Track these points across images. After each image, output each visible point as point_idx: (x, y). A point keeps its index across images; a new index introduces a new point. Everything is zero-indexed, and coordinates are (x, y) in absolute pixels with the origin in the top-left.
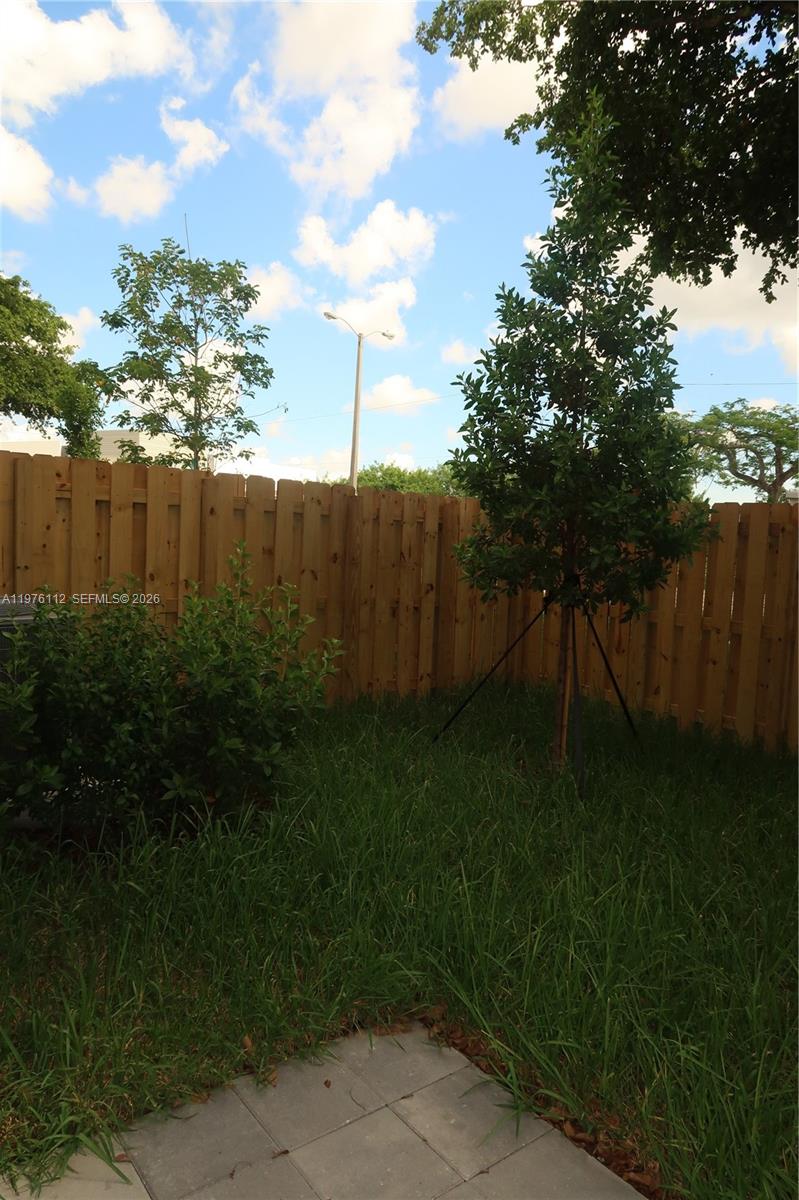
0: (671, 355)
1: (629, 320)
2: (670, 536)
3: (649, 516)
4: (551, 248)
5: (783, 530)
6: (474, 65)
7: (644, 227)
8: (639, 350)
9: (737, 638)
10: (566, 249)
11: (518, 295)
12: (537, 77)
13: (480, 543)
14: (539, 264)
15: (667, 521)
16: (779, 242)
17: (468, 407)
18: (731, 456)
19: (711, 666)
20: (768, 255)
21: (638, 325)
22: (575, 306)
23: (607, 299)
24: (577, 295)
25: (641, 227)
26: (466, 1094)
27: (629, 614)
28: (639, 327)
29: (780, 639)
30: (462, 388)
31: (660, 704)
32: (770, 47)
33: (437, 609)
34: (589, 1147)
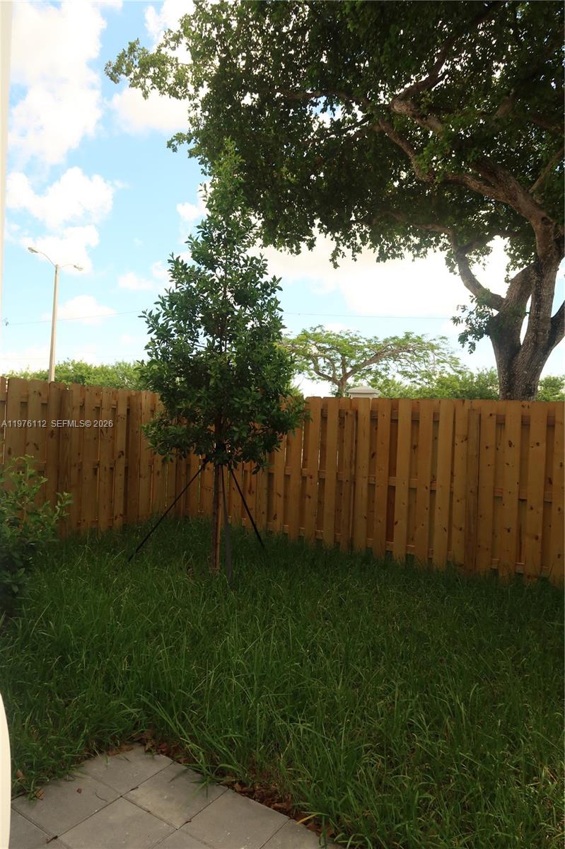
0: (279, 306)
1: (253, 283)
2: (281, 419)
3: (269, 406)
4: (204, 234)
5: (347, 414)
6: (145, 95)
7: (259, 214)
8: (260, 302)
9: (322, 481)
10: (214, 234)
11: (182, 261)
12: (189, 112)
13: (160, 424)
14: (197, 244)
15: (279, 409)
16: (340, 232)
17: (150, 332)
18: (315, 362)
19: (307, 499)
20: (334, 239)
21: (259, 286)
22: (220, 272)
23: (240, 269)
24: (221, 264)
25: (257, 215)
26: (173, 779)
27: (258, 468)
28: (260, 288)
29: (347, 481)
30: (146, 320)
31: (277, 525)
32: (333, 117)
33: (126, 469)
34: (250, 794)
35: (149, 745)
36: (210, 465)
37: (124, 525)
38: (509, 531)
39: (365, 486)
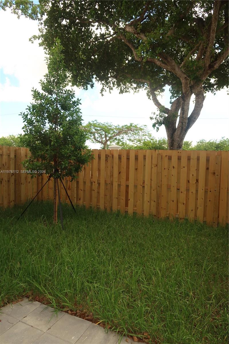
0: (80, 111)
1: (69, 101)
2: (82, 158)
3: (77, 153)
4: (47, 79)
5: (109, 156)
6: (19, 17)
7: (70, 72)
8: (72, 109)
9: (99, 184)
10: (51, 80)
11: (38, 91)
12: (39, 26)
13: (31, 161)
14: (44, 83)
15: (81, 154)
16: (104, 81)
17: (24, 122)
18: (94, 136)
19: (93, 191)
20: (102, 84)
21: (71, 102)
22: (54, 96)
23: (63, 95)
24: (55, 93)
25: (69, 73)
26: (41, 312)
27: (73, 179)
28: (72, 103)
29: (109, 183)
30: (22, 116)
31: (81, 202)
33: (15, 181)
34: (75, 315)
35: (31, 298)
36: (52, 178)
37: (15, 205)
38: (173, 201)
39: (117, 185)
